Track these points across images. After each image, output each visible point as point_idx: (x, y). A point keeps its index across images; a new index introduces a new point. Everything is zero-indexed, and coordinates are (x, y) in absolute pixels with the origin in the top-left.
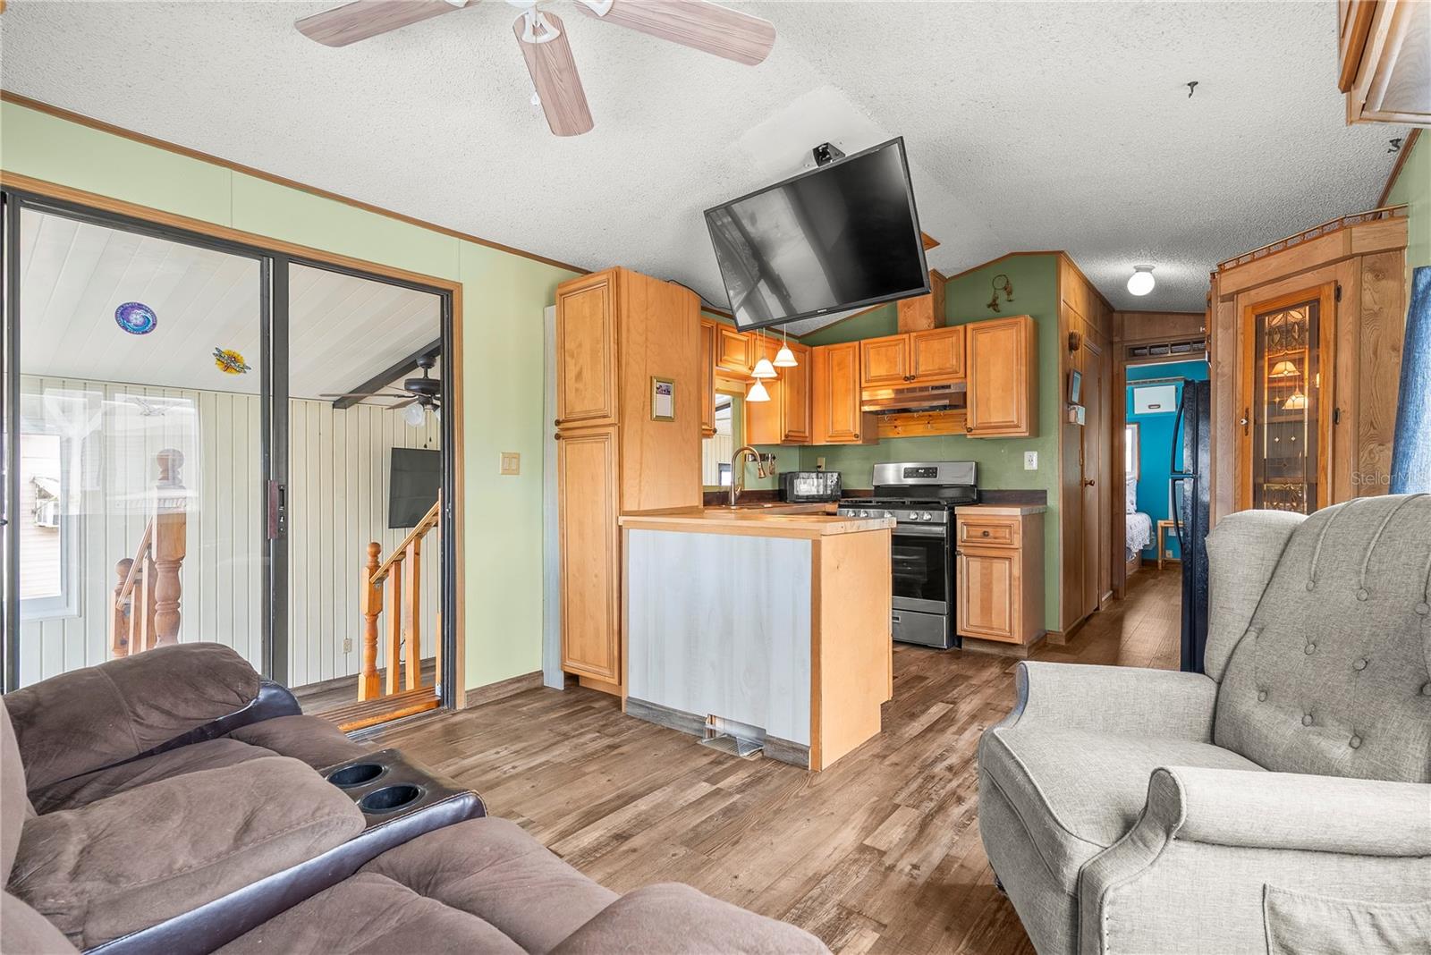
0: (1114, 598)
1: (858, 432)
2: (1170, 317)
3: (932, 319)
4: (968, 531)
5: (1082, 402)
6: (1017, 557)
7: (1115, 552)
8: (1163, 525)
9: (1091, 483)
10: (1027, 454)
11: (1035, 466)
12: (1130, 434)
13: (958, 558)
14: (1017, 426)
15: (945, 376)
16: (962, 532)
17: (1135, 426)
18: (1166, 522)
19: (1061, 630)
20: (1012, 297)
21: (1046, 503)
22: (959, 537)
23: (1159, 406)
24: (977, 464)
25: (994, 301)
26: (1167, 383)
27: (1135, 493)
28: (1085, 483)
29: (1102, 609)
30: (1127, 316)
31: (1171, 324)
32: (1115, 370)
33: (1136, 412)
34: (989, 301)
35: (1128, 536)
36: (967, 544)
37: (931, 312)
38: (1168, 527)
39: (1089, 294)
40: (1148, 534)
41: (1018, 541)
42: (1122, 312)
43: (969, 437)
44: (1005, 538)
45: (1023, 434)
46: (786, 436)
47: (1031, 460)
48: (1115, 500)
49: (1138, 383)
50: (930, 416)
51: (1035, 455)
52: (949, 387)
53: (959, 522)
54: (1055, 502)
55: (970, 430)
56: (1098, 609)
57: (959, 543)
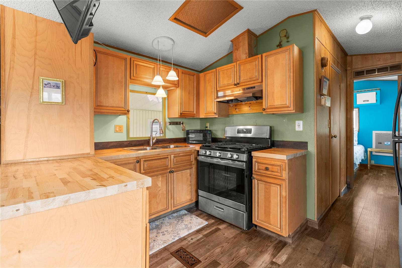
0: (348, 188)
1: (216, 112)
2: (376, 56)
3: (248, 54)
4: (258, 166)
5: (329, 94)
6: (285, 185)
7: (348, 166)
8: (370, 150)
9: (335, 137)
10: (297, 122)
11: (301, 129)
12: (355, 113)
13: (253, 180)
14: (288, 107)
15: (252, 82)
16: (255, 167)
17: (357, 109)
18: (371, 149)
19: (316, 220)
20: (289, 40)
21: (307, 149)
22: (253, 169)
23: (368, 101)
24: (271, 127)
25: (280, 43)
26: (372, 91)
27: (357, 137)
28: (331, 137)
29: (342, 196)
30: (354, 57)
31: (377, 59)
32: (348, 83)
33: (357, 103)
34: (278, 43)
35: (355, 157)
36: (258, 173)
37: (247, 51)
38: (372, 152)
39: (334, 43)
40: (363, 154)
41: (285, 175)
42: (352, 56)
43: (264, 113)
44: (278, 172)
45: (292, 111)
46: (181, 114)
47: (299, 126)
48: (348, 143)
49: (359, 91)
50: (250, 103)
51: (301, 122)
52: (254, 87)
53: (254, 160)
54: (312, 148)
55: (264, 110)
56: (339, 196)
57: (253, 172)
